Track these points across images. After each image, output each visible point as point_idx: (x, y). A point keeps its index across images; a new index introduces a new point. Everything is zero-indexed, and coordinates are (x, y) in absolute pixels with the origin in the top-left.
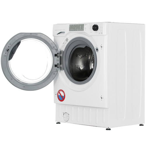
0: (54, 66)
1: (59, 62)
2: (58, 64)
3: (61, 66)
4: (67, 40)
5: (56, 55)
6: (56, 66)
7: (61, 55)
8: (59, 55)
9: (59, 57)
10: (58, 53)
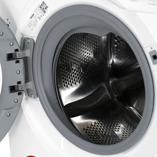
0: (8, 90)
1: (21, 78)
2: (19, 83)
3: (30, 85)
4: (43, 7)
5: (10, 57)
6: (13, 89)
7: (28, 53)
8: (19, 54)
9: (21, 61)
10: (17, 50)
